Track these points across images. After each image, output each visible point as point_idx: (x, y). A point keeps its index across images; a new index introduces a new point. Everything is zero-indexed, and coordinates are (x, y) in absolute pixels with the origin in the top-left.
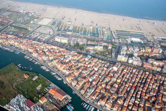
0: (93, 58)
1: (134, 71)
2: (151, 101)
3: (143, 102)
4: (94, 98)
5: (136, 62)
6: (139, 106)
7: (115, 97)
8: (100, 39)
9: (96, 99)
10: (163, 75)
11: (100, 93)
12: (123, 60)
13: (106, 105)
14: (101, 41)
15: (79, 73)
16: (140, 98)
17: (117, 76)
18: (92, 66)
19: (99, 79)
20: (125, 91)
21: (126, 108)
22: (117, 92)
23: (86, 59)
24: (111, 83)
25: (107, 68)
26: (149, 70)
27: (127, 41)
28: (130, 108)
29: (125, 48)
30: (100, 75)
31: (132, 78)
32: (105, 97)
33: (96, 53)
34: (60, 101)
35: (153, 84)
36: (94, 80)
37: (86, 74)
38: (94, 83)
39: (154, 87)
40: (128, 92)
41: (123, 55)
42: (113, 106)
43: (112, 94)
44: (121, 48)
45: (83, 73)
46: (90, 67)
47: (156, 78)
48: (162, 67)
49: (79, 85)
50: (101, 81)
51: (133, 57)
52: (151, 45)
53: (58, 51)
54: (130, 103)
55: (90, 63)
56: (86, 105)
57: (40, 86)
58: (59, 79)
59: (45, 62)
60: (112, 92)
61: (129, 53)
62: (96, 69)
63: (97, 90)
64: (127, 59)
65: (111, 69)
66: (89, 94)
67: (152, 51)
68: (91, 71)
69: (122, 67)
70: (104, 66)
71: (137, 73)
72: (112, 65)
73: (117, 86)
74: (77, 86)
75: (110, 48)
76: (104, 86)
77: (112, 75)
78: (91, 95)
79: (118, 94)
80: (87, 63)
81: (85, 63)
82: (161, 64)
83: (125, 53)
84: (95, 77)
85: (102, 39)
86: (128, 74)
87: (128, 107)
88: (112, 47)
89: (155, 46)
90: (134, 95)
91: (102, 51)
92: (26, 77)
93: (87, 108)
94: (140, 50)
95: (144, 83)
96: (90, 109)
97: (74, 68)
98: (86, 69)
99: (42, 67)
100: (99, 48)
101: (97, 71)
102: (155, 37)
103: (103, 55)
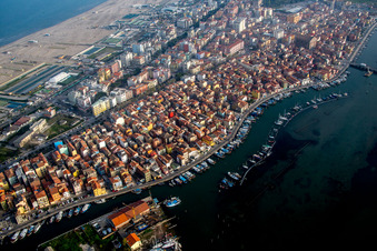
1: (142, 104)
5: (123, 95)
7: (181, 140)
9: (171, 165)
10: (169, 82)
12: (105, 108)
14: (15, 120)
19: (130, 148)
25: (110, 130)
29: (77, 94)
30: (119, 144)
34: (149, 214)
35: (180, 97)
37: (106, 161)
45: (100, 165)
47: (172, 90)
49: (127, 176)
50: (135, 147)
51: (112, 92)
56: (177, 180)
57: (84, 246)
58: (86, 208)
61: (94, 95)
63: (154, 157)
64: (108, 101)
65: (117, 126)
66: (157, 169)
67: (112, 72)
69: (123, 114)
70: (103, 133)
72: (107, 123)
73: (160, 132)
74: (126, 180)
75: (53, 113)
78: (160, 166)
81: (72, 156)
82: (145, 76)
85: (8, 116)
86: (142, 112)
88: (57, 109)
90: (190, 120)
93: (184, 180)
96: (187, 177)
97: (75, 174)
98: (91, 159)
99: (15, 237)
100: (41, 126)
101: (108, 146)
102: (75, 58)
103: (66, 129)
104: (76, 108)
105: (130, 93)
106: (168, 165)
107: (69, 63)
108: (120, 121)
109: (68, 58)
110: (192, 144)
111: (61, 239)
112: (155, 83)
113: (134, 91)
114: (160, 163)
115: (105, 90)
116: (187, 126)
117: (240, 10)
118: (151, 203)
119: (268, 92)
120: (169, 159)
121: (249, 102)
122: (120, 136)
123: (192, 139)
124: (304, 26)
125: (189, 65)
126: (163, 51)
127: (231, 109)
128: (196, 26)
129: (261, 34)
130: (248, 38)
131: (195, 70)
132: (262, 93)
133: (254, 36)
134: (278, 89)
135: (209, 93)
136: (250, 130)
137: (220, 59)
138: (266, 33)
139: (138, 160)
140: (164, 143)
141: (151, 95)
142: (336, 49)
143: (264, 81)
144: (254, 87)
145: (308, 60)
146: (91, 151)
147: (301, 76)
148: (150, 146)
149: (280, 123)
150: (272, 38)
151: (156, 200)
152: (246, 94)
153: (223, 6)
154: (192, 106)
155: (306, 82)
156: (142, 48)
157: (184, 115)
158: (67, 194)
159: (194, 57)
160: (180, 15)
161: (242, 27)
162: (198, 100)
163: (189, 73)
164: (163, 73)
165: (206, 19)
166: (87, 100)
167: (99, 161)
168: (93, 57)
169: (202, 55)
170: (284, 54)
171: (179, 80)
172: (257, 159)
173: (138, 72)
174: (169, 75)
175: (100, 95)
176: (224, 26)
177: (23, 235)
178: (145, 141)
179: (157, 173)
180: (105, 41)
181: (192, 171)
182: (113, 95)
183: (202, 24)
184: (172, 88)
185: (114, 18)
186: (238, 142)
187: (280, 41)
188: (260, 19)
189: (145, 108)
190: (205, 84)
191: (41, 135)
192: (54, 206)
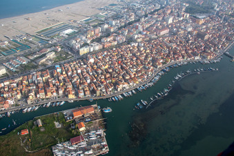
1: (105, 53)
2: (140, 63)
3: (137, 67)
7: (121, 77)
9: (112, 89)
10: (123, 44)
12: (86, 52)
19: (93, 76)
24: (104, 72)
25: (85, 64)
27: (63, 36)
29: (74, 42)
30: (88, 73)
32: (116, 82)
34: (93, 114)
42: (128, 83)
43: (117, 77)
49: (87, 90)
50: (96, 76)
53: (15, 85)
56: (113, 98)
57: (56, 123)
58: (62, 103)
59: (17, 105)
64: (88, 48)
65: (89, 63)
66: (104, 90)
67: (95, 33)
68: (79, 76)
69: (94, 57)
70: (81, 65)
71: (109, 54)
72: (85, 60)
74: (86, 93)
75: (60, 49)
77: (96, 66)
78: (106, 89)
79: (119, 74)
80: (64, 73)
82: (112, 38)
85: (38, 47)
86: (104, 58)
87: (135, 76)
90: (128, 67)
91: (57, 57)
93: (117, 99)
97: (61, 84)
98: (71, 78)
99: (25, 110)
100: (52, 55)
101: (82, 72)
102: (78, 22)
103: (64, 59)
104: (72, 49)
105: (101, 47)
106: (110, 89)
107: (75, 25)
108: (92, 60)
109: (75, 21)
110: (126, 81)
111: (46, 117)
112: (116, 43)
113: (104, 45)
114: (107, 87)
115: (89, 42)
116: (126, 70)
117: (171, 12)
118: (96, 108)
119: (175, 60)
120: (112, 86)
121: (163, 63)
122: (89, 69)
123: (127, 78)
124: (204, 27)
125: (136, 36)
126: (125, 27)
127: (152, 65)
128: (146, 16)
129: (180, 27)
130: (172, 28)
131: (139, 40)
132: (171, 59)
133: (176, 27)
134: (181, 59)
135: (143, 54)
136: (160, 79)
137: (154, 37)
138: (183, 27)
139: (95, 83)
140: (111, 77)
141: (112, 49)
142: (218, 43)
143: (174, 54)
144: (168, 56)
145: (201, 46)
146: (73, 74)
147: (195, 55)
148: (103, 77)
149: (177, 78)
150: (185, 30)
151: (99, 107)
152: (163, 58)
153: (163, 8)
154: (132, 60)
155: (197, 58)
156: (114, 23)
157: (126, 64)
158: (55, 94)
159: (140, 33)
160: (139, 9)
161: (170, 21)
162: (136, 57)
163: (135, 41)
164: (121, 39)
165: (152, 13)
166: (78, 46)
167: (75, 80)
168: (88, 23)
169: (145, 33)
170: (189, 40)
171: (129, 44)
172: (159, 96)
173: (108, 35)
174: (124, 40)
175: (86, 45)
176: (161, 19)
177: (29, 110)
178: (102, 74)
179: (104, 92)
180: (96, 16)
181: (122, 95)
182: (92, 46)
183: (149, 16)
184: (124, 47)
185: (104, 4)
186: (151, 84)
187: (189, 33)
188: (182, 18)
189: (107, 56)
190: (142, 49)
191: (51, 60)
192: (47, 99)
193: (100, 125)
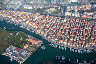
0: (50, 16)
1: (76, 20)
2: (89, 36)
3: (84, 37)
4: (56, 39)
5: (77, 15)
6: (82, 40)
7: (68, 37)
8: (52, 4)
9: (57, 40)
10: (93, 20)
11: (59, 36)
12: (69, 15)
13: (64, 42)
14: (53, 5)
15: (44, 26)
16: (82, 36)
17: (67, 25)
18: (51, 21)
19: (57, 28)
20: (73, 33)
21: (75, 42)
22: (69, 34)
23: (47, 17)
24: (64, 29)
25: (60, 21)
26: (85, 19)
27: (69, 3)
28: (78, 42)
29: (69, 7)
30: (57, 25)
31: (76, 25)
32: (62, 38)
33: (52, 13)
34: (36, 45)
35: (89, 27)
36: (54, 29)
37: (48, 27)
38: (54, 31)
39: (89, 28)
40: (75, 33)
41: (68, 11)
42: (68, 42)
43: (66, 36)
44: (66, 8)
45: (46, 26)
46: (50, 22)
47: (90, 23)
48: (92, 16)
49: (46, 33)
50: (58, 29)
51: (75, 12)
52: (84, 3)
53: (27, 15)
54: (77, 39)
55: (49, 19)
56: (52, 44)
57: (22, 38)
58: (33, 32)
59: (21, 23)
60: (66, 34)
61: (71, 10)
62: (54, 23)
63: (57, 35)
64: (71, 14)
65: (63, 21)
66: (53, 38)
67: (85, 7)
68: (51, 24)
69: (69, 19)
70: (58, 20)
71: (78, 22)
72: (63, 19)
73: (68, 31)
74: (44, 34)
75: (59, 8)
76: (60, 32)
77: (64, 24)
78: (54, 38)
79: (69, 35)
80: (47, 20)
81: (46, 20)
82: (91, 14)
83: (69, 10)
84: (54, 28)
85: (54, 3)
86: (73, 22)
87: (76, 41)
88: (61, 8)
89: (87, 3)
90: (79, 35)
91: (55, 11)
92: (11, 34)
93: (53, 46)
94: (78, 7)
95: (83, 27)
96: (55, 46)
97: (40, 24)
99: (20, 26)
103: (56, 14)
108: (65, 20)
111: (22, 33)
113: (81, 16)
115: (76, 10)
118: (40, 43)
157: (80, 32)
192: (31, 27)
193: (33, 51)
